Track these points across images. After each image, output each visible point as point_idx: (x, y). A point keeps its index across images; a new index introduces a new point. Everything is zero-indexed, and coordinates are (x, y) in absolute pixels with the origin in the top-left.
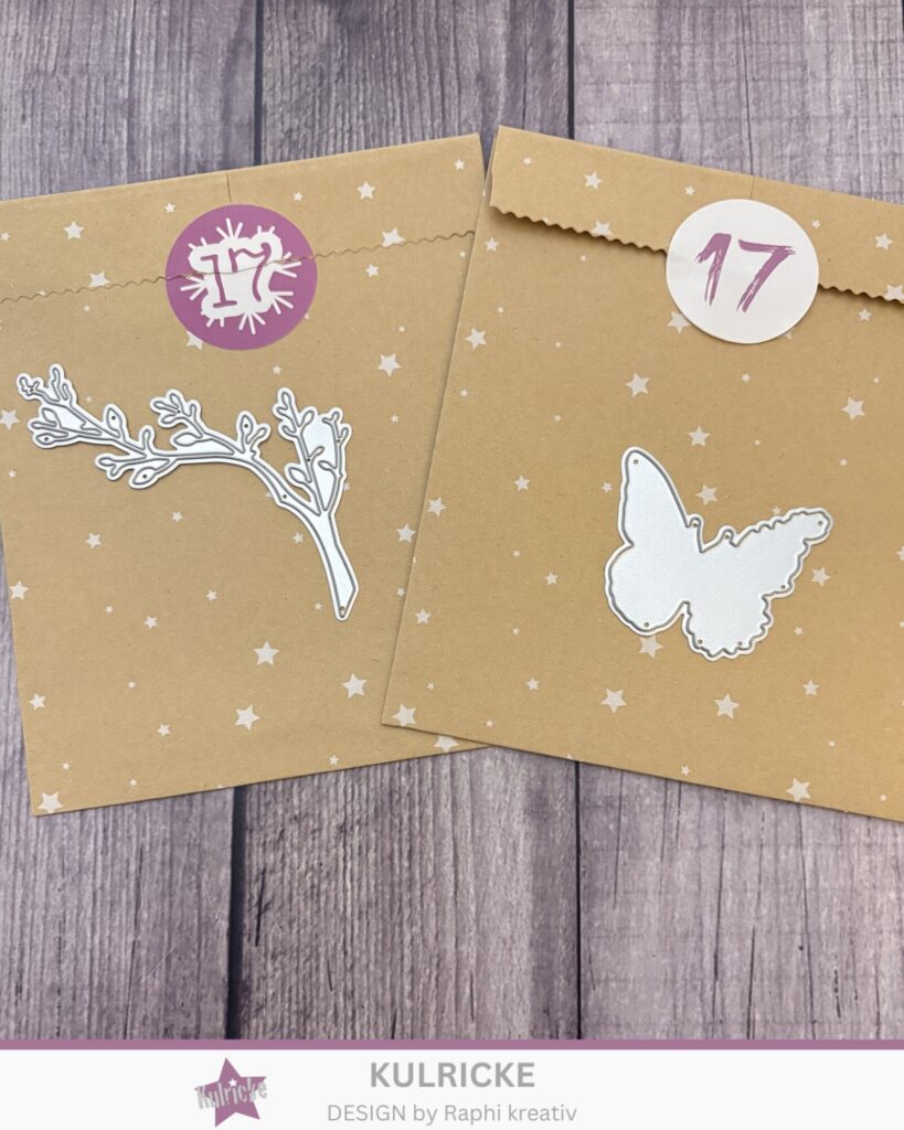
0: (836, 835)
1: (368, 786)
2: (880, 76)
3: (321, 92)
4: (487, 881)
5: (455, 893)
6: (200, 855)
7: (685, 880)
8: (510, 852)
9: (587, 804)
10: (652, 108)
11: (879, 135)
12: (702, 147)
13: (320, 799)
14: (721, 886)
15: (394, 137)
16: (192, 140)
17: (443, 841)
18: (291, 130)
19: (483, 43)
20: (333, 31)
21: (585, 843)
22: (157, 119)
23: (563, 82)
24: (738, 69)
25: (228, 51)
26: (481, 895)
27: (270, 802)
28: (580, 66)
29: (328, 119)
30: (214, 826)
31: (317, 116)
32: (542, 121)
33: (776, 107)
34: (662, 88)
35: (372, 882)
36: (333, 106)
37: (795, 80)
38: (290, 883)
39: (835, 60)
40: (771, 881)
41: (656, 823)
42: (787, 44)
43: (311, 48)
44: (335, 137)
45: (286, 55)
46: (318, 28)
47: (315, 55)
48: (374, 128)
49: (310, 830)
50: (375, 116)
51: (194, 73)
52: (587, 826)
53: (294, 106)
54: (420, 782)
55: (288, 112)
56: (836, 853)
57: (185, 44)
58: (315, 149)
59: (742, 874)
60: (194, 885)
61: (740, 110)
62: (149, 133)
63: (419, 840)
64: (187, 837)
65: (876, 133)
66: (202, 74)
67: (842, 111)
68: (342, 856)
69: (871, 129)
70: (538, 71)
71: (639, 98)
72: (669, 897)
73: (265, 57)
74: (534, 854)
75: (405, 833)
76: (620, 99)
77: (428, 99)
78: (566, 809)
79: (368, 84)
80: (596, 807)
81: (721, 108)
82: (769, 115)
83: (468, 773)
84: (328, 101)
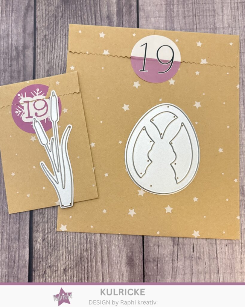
0: (230, 270)
1: (73, 256)
2: (239, 14)
3: (55, 22)
6: (18, 280)
8: (121, 277)
9: (147, 260)
10: (165, 26)
11: (240, 33)
13: (57, 259)
16: (13, 39)
17: (99, 274)
18: (46, 35)
19: (109, 6)
20: (59, 2)
21: (146, 273)
23: (135, 18)
24: (193, 12)
25: (25, 10)
27: (41, 261)
28: (141, 12)
29: (58, 31)
30: (22, 270)
31: (54, 30)
33: (205, 25)
34: (168, 19)
36: (60, 27)
37: (212, 16)
39: (225, 9)
41: (170, 266)
42: (209, 4)
43: (52, 8)
44: (60, 37)
45: (44, 10)
46: (54, 1)
47: (53, 11)
49: (54, 271)
51: (14, 17)
52: (147, 268)
53: (47, 27)
54: (91, 254)
55: (45, 29)
56: (231, 275)
57: (11, 8)
58: (54, 41)
61: (194, 26)
63: (90, 273)
64: (13, 274)
65: (239, 32)
66: (16, 17)
67: (227, 26)
68: (65, 279)
69: (237, 31)
70: (127, 14)
71: (160, 23)
73: (37, 11)
74: (129, 278)
75: (86, 271)
76: (154, 23)
78: (140, 262)
79: (71, 19)
80: (150, 261)
81: (187, 25)
82: (203, 27)
83: (107, 251)
84: (58, 25)
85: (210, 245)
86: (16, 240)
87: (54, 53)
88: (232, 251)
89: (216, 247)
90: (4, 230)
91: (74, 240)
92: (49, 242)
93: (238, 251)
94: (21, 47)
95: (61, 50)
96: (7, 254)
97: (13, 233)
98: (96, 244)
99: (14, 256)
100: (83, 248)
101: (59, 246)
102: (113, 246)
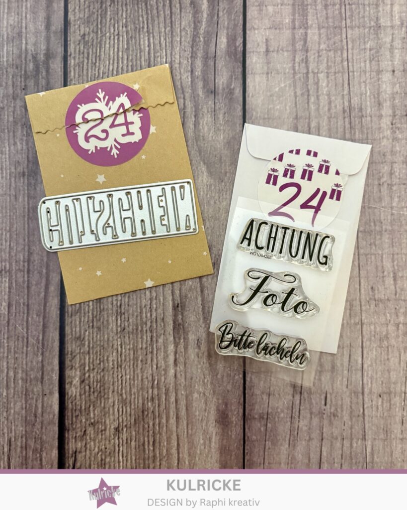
0: (384, 434)
1: (130, 408)
3: (101, 12)
4: (195, 458)
5: (178, 464)
6: (41, 443)
7: (301, 457)
8: (207, 442)
9: (249, 417)
10: (291, 20)
12: (319, 44)
13: (105, 412)
14: (321, 460)
15: (143, 38)
16: (29, 40)
17: (172, 437)
18: (84, 35)
21: (248, 437)
22: (9, 30)
26: (192, 465)
27: (78, 416)
29: (106, 28)
30: (48, 428)
31: (99, 26)
32: (228, 28)
33: (361, 20)
34: (297, 9)
35: (134, 458)
36: (108, 20)
37: (373, 5)
38: (90, 458)
40: (348, 458)
41: (287, 427)
44: (110, 39)
48: (132, 33)
49: (100, 430)
50: (132, 26)
51: (30, 3)
52: (249, 429)
53: (86, 20)
54: (159, 406)
55: (83, 23)
56: (384, 443)
58: (99, 45)
59: (333, 454)
60: (39, 459)
61: (341, 22)
62: (5, 38)
63: (158, 436)
64: (34, 433)
66: (34, 3)
67: (399, 23)
68: (117, 444)
71: (284, 15)
72: (293, 466)
74: (220, 443)
75: (151, 432)
76: (273, 15)
77: (162, 16)
78: (238, 420)
79: (128, 7)
80: (255, 419)
81: (330, 20)
82: (357, 25)
83: (185, 401)
84: (105, 17)
85: (353, 394)
86: (37, 381)
87: (99, 66)
88: (388, 404)
89: (363, 398)
90: (18, 365)
91: (132, 382)
92: (91, 385)
93: (398, 405)
94: (42, 56)
95: (111, 62)
96: (24, 402)
97: (32, 369)
98: (167, 391)
99: (34, 405)
100: (146, 396)
101: (108, 392)
102: (196, 393)
